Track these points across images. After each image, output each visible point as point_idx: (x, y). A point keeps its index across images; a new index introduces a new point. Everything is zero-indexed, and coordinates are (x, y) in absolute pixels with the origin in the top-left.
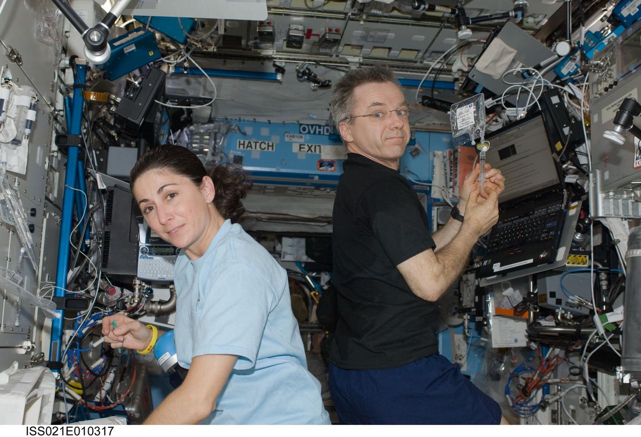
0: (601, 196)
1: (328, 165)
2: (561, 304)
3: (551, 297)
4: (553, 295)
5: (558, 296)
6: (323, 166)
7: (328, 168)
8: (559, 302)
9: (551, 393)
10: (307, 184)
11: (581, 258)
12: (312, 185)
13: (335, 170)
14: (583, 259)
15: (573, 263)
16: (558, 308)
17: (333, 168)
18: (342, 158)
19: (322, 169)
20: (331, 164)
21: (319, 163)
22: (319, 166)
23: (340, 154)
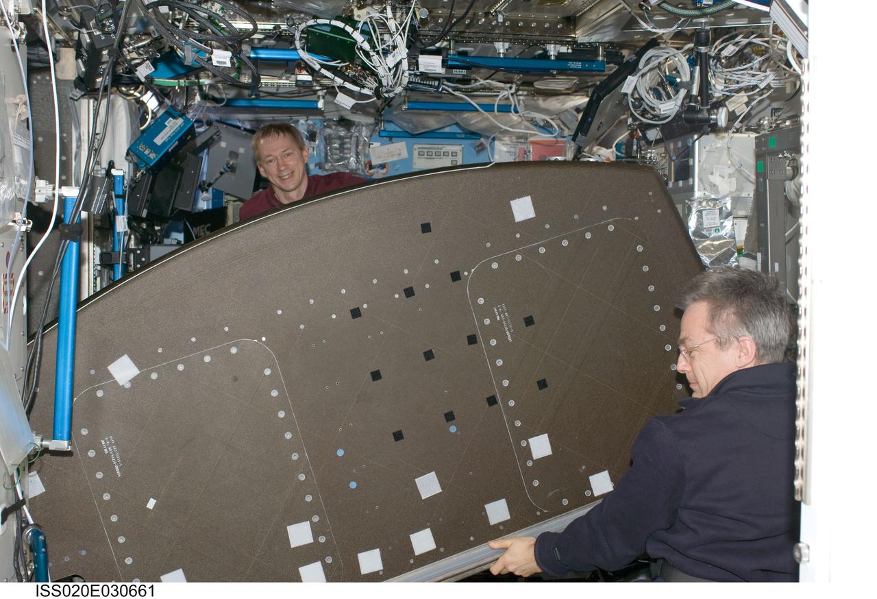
1: (379, 168)
6: (373, 169)
7: (379, 170)
13: (387, 171)
17: (384, 171)
18: (395, 159)
19: (372, 171)
20: (382, 166)
21: (368, 165)
22: (368, 169)
23: (393, 155)
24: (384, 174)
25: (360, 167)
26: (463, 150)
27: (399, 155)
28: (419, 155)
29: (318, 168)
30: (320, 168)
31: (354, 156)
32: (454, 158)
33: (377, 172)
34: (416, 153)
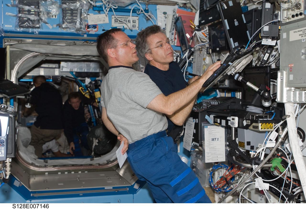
0: (285, 89)
1: (93, 27)
2: (253, 149)
3: (247, 145)
4: (249, 143)
5: (252, 145)
6: (90, 28)
7: (93, 29)
8: (252, 148)
9: (235, 180)
10: (79, 40)
11: (269, 125)
12: (83, 40)
13: (97, 30)
14: (270, 126)
15: (264, 129)
16: (251, 151)
17: (96, 29)
18: (102, 22)
19: (89, 30)
20: (95, 26)
21: (87, 26)
22: (87, 28)
23: (101, 20)
24: (96, 31)
25: (83, 27)
26: (139, 19)
27: (104, 21)
28: (115, 21)
29: (58, 27)
30: (59, 27)
31: (79, 20)
32: (134, 24)
33: (92, 30)
34: (113, 20)
